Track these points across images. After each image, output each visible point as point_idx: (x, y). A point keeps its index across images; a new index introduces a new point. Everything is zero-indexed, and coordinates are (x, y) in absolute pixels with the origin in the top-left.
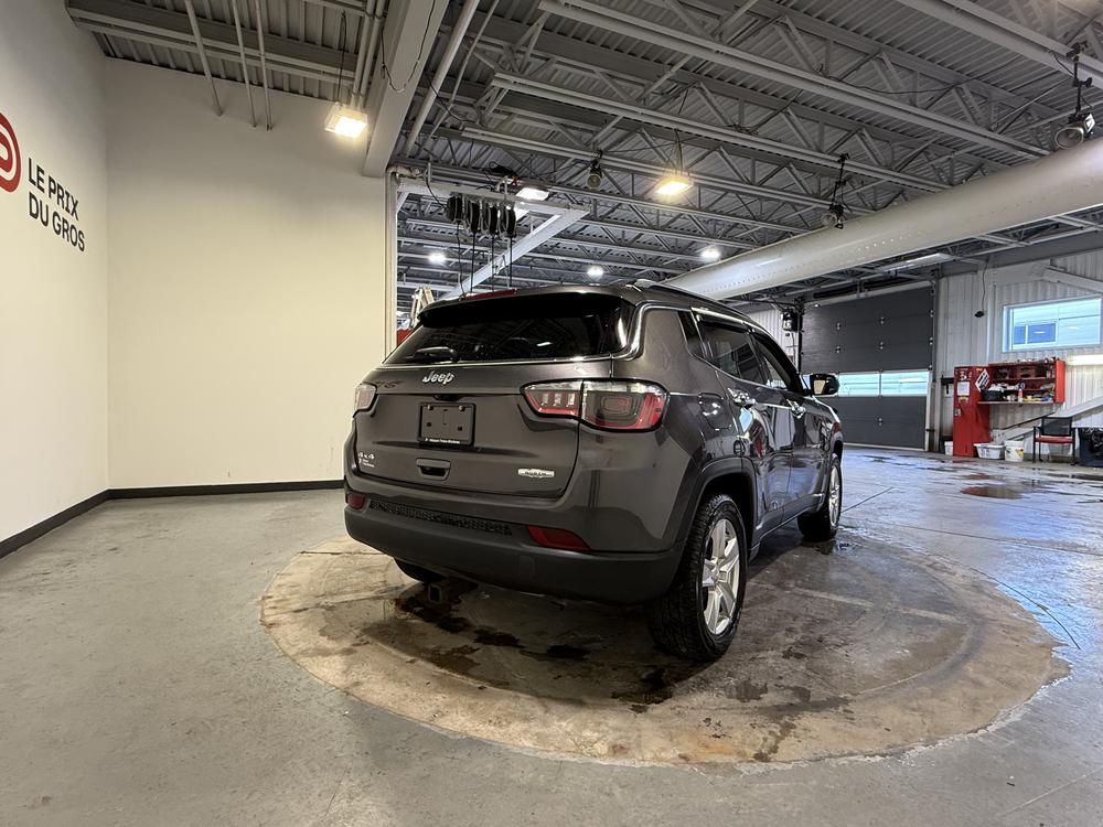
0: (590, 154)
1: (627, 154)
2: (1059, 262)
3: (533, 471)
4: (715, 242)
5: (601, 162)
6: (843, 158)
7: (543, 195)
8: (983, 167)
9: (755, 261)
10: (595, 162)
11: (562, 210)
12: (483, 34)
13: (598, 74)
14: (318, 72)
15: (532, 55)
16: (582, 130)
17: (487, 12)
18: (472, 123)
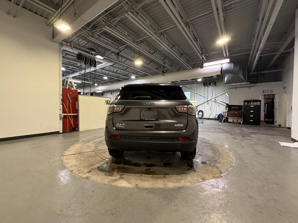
0: (117, 51)
1: (125, 53)
2: (185, 85)
3: (178, 125)
4: (134, 75)
5: (120, 53)
6: (164, 63)
7: (102, 58)
8: (180, 69)
9: (141, 80)
10: (118, 53)
11: (106, 62)
12: (104, 16)
13: (126, 33)
14: (49, 9)
15: (114, 25)
16: (116, 45)
17: (107, 12)
18: (90, 36)
